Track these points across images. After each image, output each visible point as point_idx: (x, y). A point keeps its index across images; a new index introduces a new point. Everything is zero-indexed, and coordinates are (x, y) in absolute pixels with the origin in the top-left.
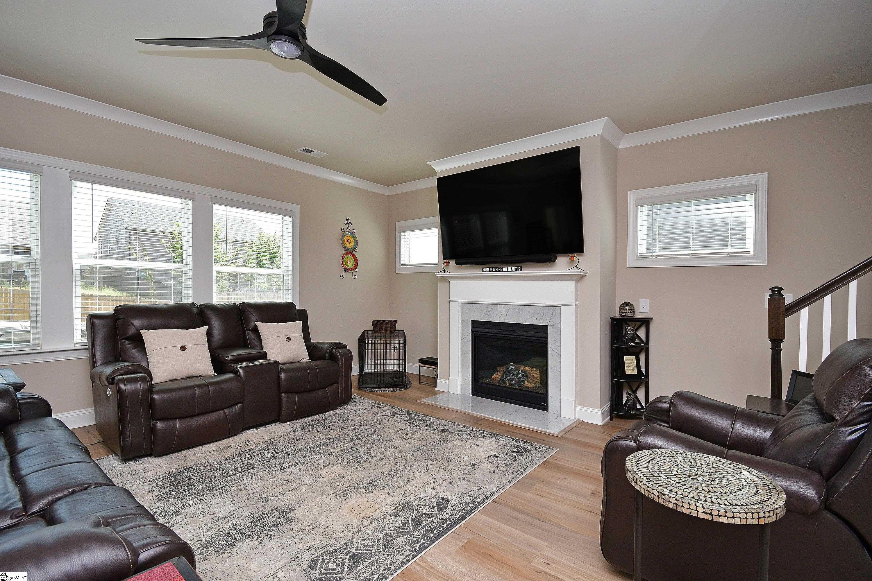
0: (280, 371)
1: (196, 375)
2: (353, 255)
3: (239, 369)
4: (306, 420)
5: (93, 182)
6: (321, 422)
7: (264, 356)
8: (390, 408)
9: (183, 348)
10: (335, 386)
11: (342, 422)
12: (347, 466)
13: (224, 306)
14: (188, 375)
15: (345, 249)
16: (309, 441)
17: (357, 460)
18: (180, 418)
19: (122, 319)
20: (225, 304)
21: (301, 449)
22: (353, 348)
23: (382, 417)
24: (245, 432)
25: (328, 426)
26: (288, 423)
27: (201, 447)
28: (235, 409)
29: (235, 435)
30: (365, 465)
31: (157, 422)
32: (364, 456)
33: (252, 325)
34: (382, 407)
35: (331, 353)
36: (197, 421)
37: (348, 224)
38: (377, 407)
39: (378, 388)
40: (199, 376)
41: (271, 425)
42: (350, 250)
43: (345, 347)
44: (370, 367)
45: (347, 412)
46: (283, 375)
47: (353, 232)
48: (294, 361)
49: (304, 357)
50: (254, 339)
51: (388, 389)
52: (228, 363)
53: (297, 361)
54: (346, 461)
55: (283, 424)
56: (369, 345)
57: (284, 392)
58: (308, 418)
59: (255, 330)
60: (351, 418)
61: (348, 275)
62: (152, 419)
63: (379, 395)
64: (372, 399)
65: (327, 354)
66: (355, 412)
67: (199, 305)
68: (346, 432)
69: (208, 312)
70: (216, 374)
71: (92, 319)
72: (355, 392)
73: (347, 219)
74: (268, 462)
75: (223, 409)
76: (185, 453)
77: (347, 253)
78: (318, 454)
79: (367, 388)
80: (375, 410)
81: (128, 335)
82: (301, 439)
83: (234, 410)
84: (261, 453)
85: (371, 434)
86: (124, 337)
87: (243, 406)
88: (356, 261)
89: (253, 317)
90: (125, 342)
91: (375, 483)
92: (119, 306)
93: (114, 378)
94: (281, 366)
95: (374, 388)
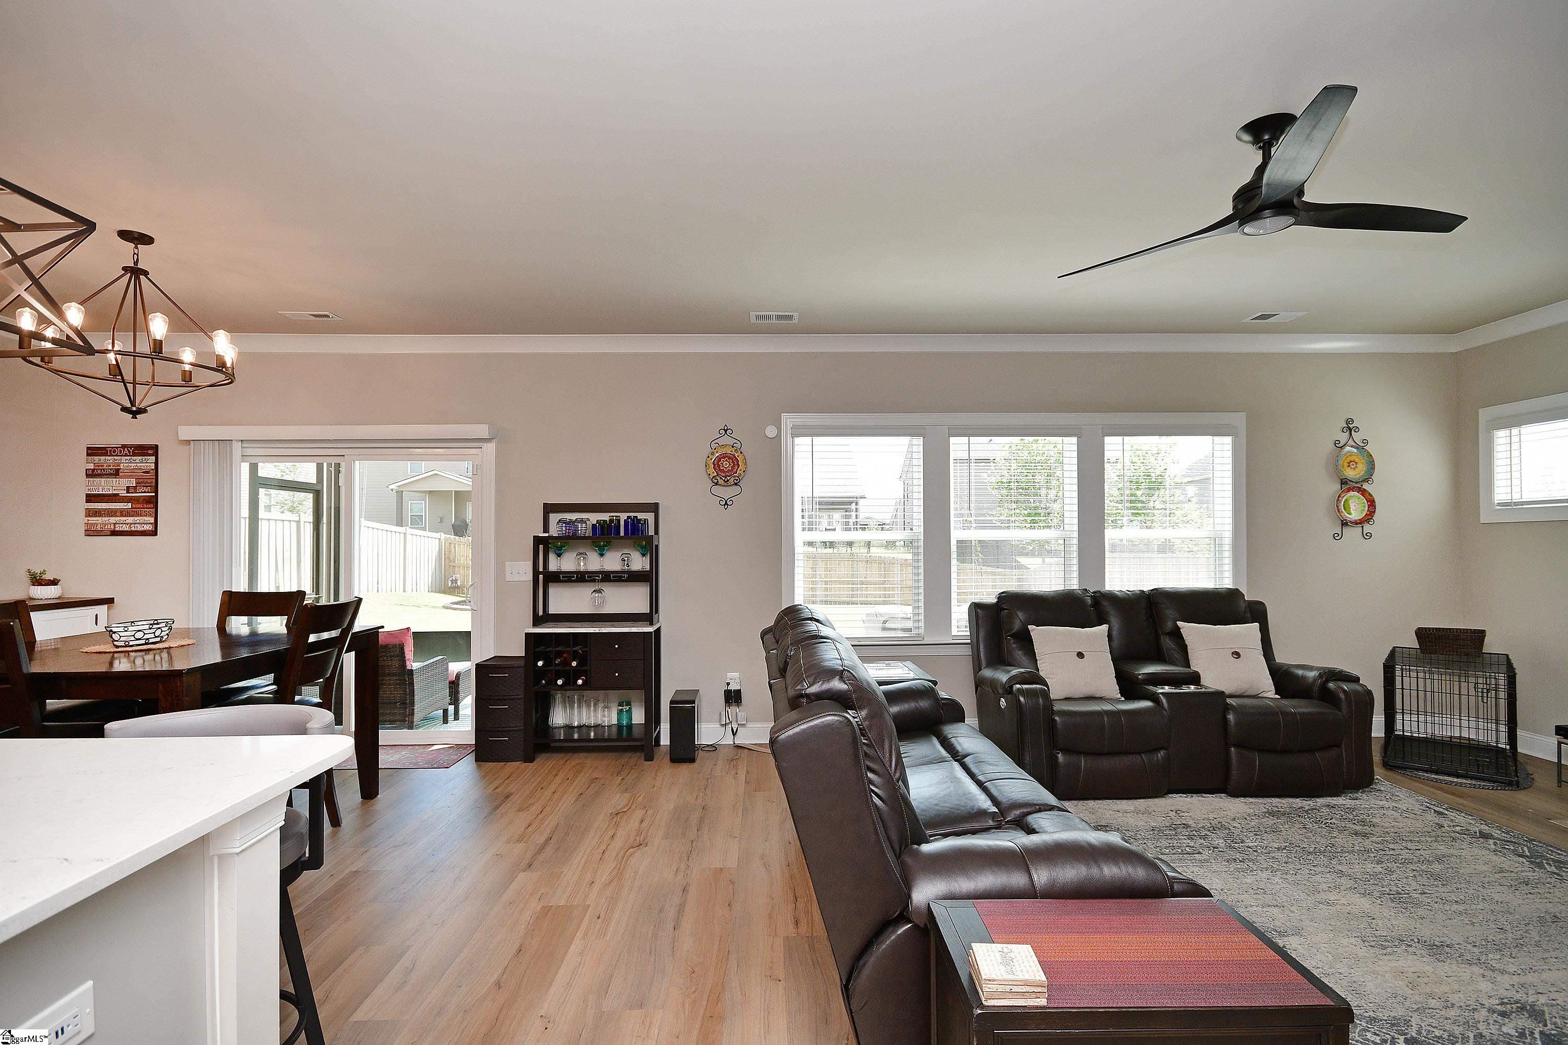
0: (1227, 708)
1: (1097, 696)
2: (1363, 492)
3: (1161, 695)
4: (1275, 801)
5: (969, 435)
6: (1307, 812)
7: (1195, 678)
8: (1471, 821)
9: (1080, 655)
10: (1333, 752)
11: (1355, 824)
12: (1379, 902)
13: (1127, 594)
14: (1087, 695)
15: (1344, 482)
16: (1291, 839)
17: (1398, 898)
18: (1086, 754)
19: (1006, 609)
20: (1128, 591)
21: (1278, 849)
22: (1374, 682)
23: (1453, 835)
24: (1170, 795)
25: (1325, 824)
26: (1242, 799)
27: (1111, 801)
28: (1157, 755)
29: (1156, 797)
30: (1421, 912)
31: (1059, 753)
32: (1416, 896)
33: (1170, 624)
34: (1451, 814)
35: (1324, 687)
36: (1106, 763)
37: (1351, 432)
38: (1439, 813)
39: (1437, 773)
40: (1101, 698)
41: (1212, 795)
42: (1356, 483)
43: (1356, 680)
44: (1407, 725)
45: (1362, 806)
46: (1231, 717)
47: (1363, 445)
48: (1247, 694)
49: (1266, 686)
50: (1173, 649)
51: (1464, 781)
52: (1141, 684)
53: (1253, 694)
54: (1376, 894)
55: (1232, 799)
56: (1406, 680)
57: (1234, 745)
58: (1278, 800)
59: (1177, 634)
60: (1374, 820)
61: (1353, 533)
62: (1054, 748)
63: (1442, 789)
64: (1422, 794)
65: (1316, 688)
66: (1382, 811)
67: (1093, 593)
68: (1367, 843)
69: (1105, 603)
70: (1123, 699)
71: (977, 609)
72: (1379, 773)
73: (1349, 421)
74: (1221, 851)
75: (1139, 753)
76: (1091, 803)
77: (1349, 490)
78: (1313, 866)
79: (1406, 768)
80: (1431, 817)
81: (1013, 632)
82: (1273, 831)
83: (1155, 758)
84: (1206, 835)
85: (1429, 861)
86: (1009, 634)
87: (1169, 755)
88: (1372, 503)
89: (1170, 613)
90: (1010, 640)
91: (1447, 949)
92: (1002, 593)
93: (1011, 687)
94: (1229, 701)
95: (1426, 771)
